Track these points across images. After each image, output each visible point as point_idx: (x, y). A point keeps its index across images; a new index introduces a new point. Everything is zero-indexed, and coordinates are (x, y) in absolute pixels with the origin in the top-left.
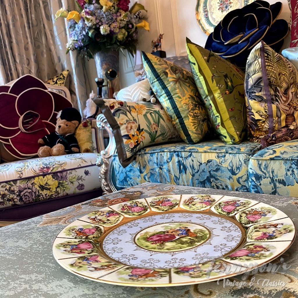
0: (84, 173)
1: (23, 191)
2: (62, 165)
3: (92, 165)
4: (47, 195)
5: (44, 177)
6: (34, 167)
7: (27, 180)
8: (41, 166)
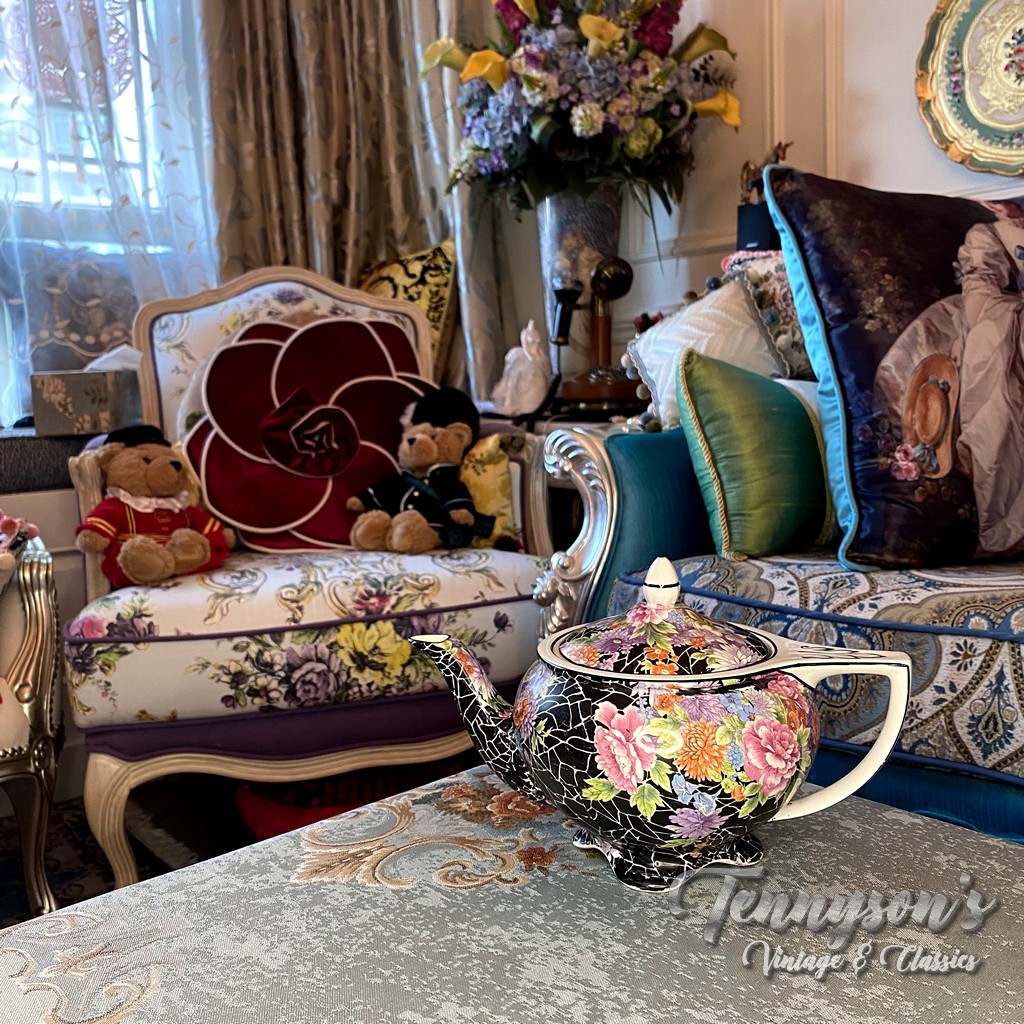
0: (493, 624)
1: (299, 667)
2: (426, 592)
3: (521, 598)
4: (373, 687)
5: (368, 627)
6: (338, 590)
7: (316, 633)
8: (361, 589)
